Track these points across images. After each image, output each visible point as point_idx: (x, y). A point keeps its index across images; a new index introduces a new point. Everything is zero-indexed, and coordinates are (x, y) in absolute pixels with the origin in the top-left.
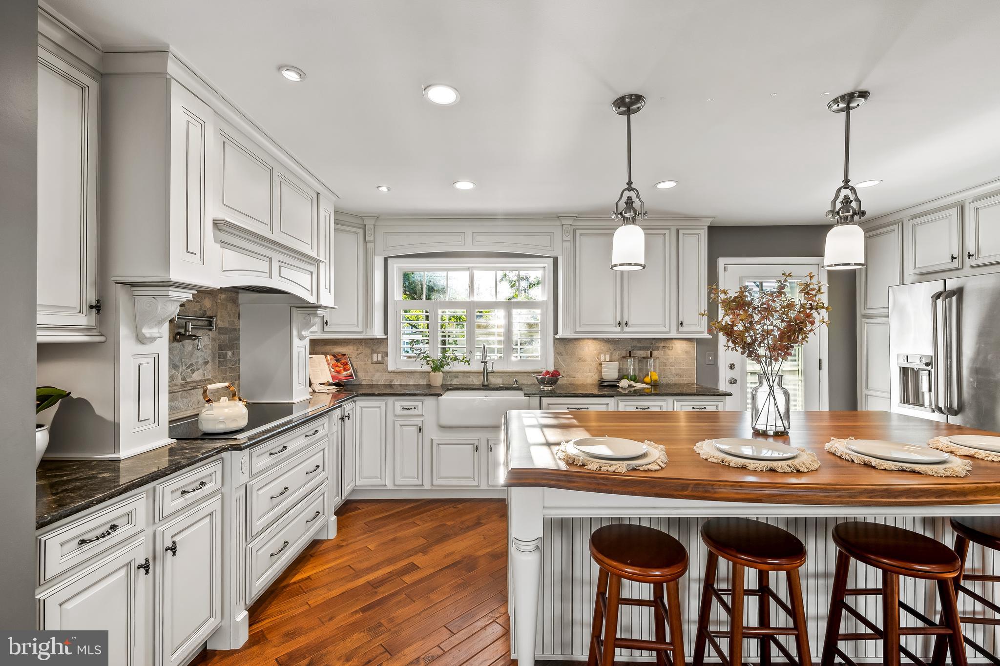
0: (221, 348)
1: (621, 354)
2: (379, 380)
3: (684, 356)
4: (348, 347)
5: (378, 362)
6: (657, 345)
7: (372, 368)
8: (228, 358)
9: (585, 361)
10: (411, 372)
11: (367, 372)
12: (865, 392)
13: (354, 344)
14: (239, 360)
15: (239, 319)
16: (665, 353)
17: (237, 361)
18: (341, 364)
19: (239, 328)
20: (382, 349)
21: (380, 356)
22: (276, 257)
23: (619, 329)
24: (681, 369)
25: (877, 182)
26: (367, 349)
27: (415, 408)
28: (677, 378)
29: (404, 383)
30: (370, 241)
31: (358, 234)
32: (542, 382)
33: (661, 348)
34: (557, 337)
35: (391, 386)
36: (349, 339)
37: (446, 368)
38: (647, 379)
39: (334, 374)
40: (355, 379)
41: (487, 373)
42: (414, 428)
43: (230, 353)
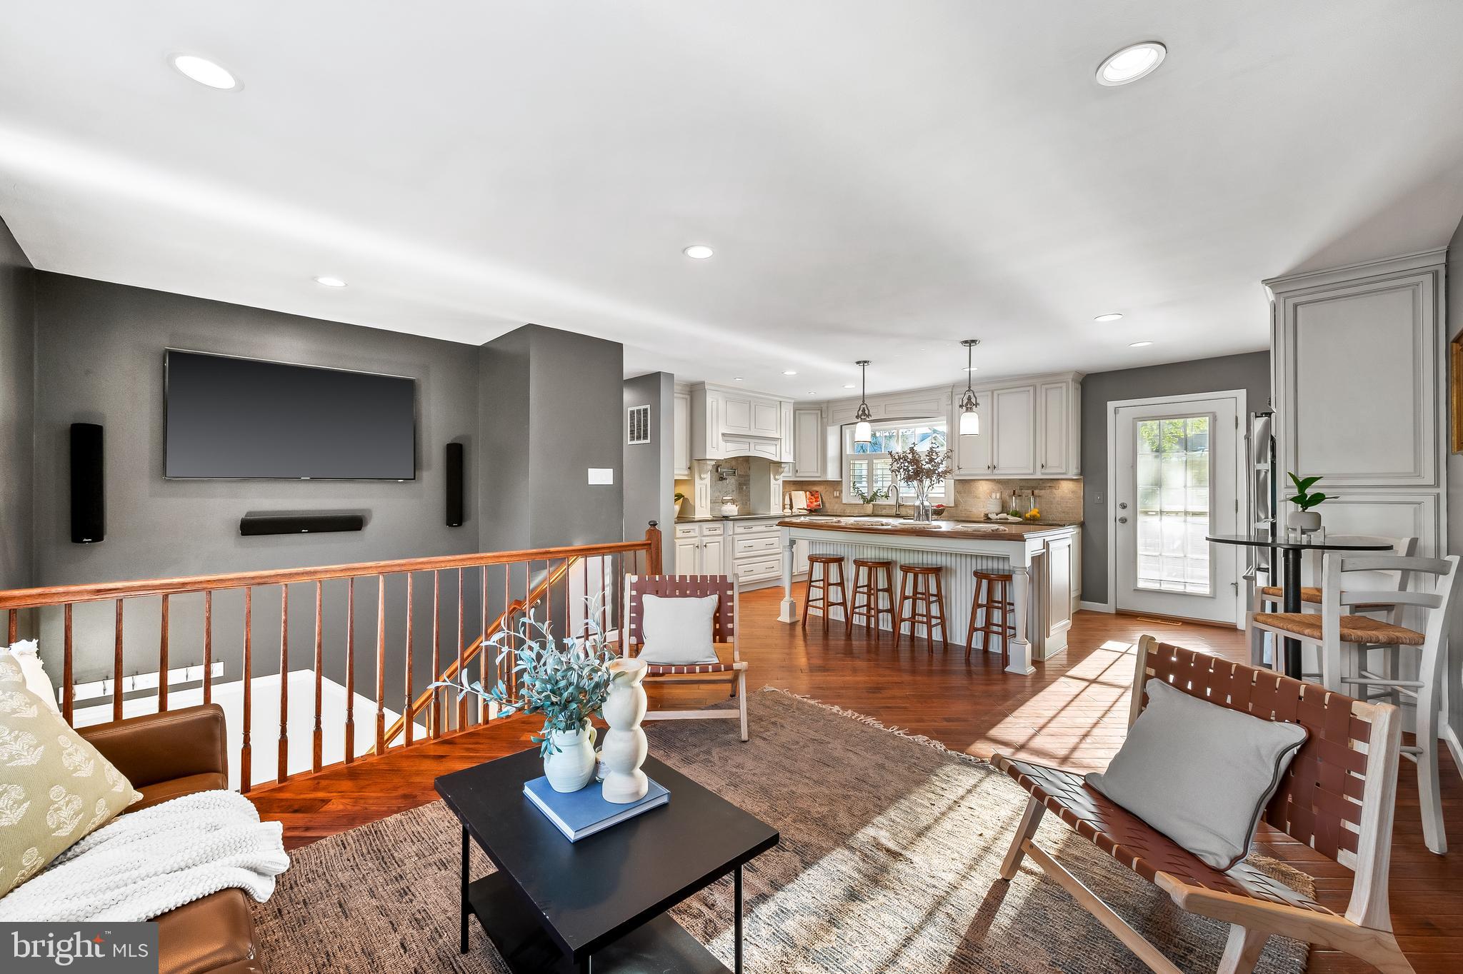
0: (740, 484)
3: (1071, 495)
4: (820, 486)
5: (837, 497)
6: (1044, 485)
7: (833, 501)
9: (979, 498)
11: (831, 504)
13: (823, 484)
15: (748, 471)
16: (1051, 492)
17: (749, 492)
18: (814, 497)
19: (750, 476)
20: (839, 488)
21: (837, 491)
22: (752, 441)
23: (989, 471)
24: (1067, 507)
26: (831, 488)
30: (825, 418)
31: (817, 414)
36: (820, 481)
38: (1028, 515)
39: (809, 503)
43: (744, 487)
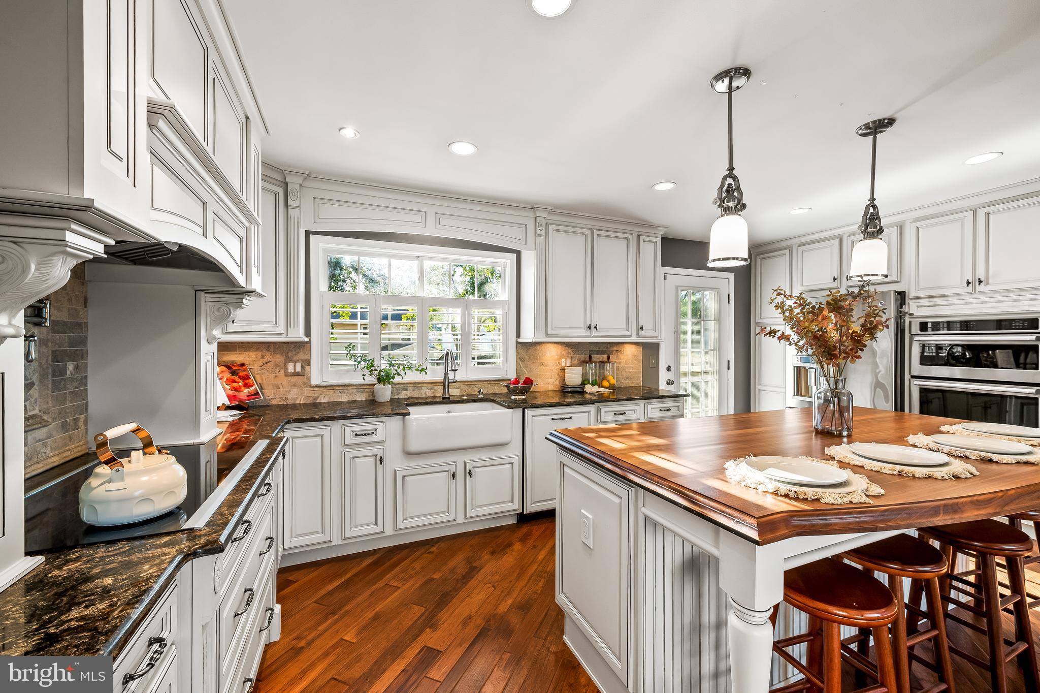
0: (56, 357)
1: (580, 359)
2: (297, 398)
3: (633, 360)
4: (247, 353)
5: (295, 374)
6: (612, 349)
7: (286, 381)
8: (68, 376)
9: (546, 366)
10: (345, 385)
11: (279, 388)
12: (758, 387)
13: (257, 350)
14: (86, 377)
15: (85, 306)
16: (617, 356)
17: (83, 381)
18: (240, 377)
19: (86, 323)
20: (301, 356)
21: (298, 365)
22: (212, 203)
23: (588, 332)
24: (630, 372)
25: (807, 210)
26: (278, 356)
27: (373, 433)
28: (627, 381)
29: (334, 400)
30: (294, 207)
31: (277, 194)
32: (514, 391)
33: (615, 351)
34: (519, 340)
35: (315, 405)
36: (248, 343)
37: (397, 379)
38: (606, 384)
39: (231, 392)
40: (262, 398)
41: (449, 383)
42: (372, 459)
43: (70, 367)
